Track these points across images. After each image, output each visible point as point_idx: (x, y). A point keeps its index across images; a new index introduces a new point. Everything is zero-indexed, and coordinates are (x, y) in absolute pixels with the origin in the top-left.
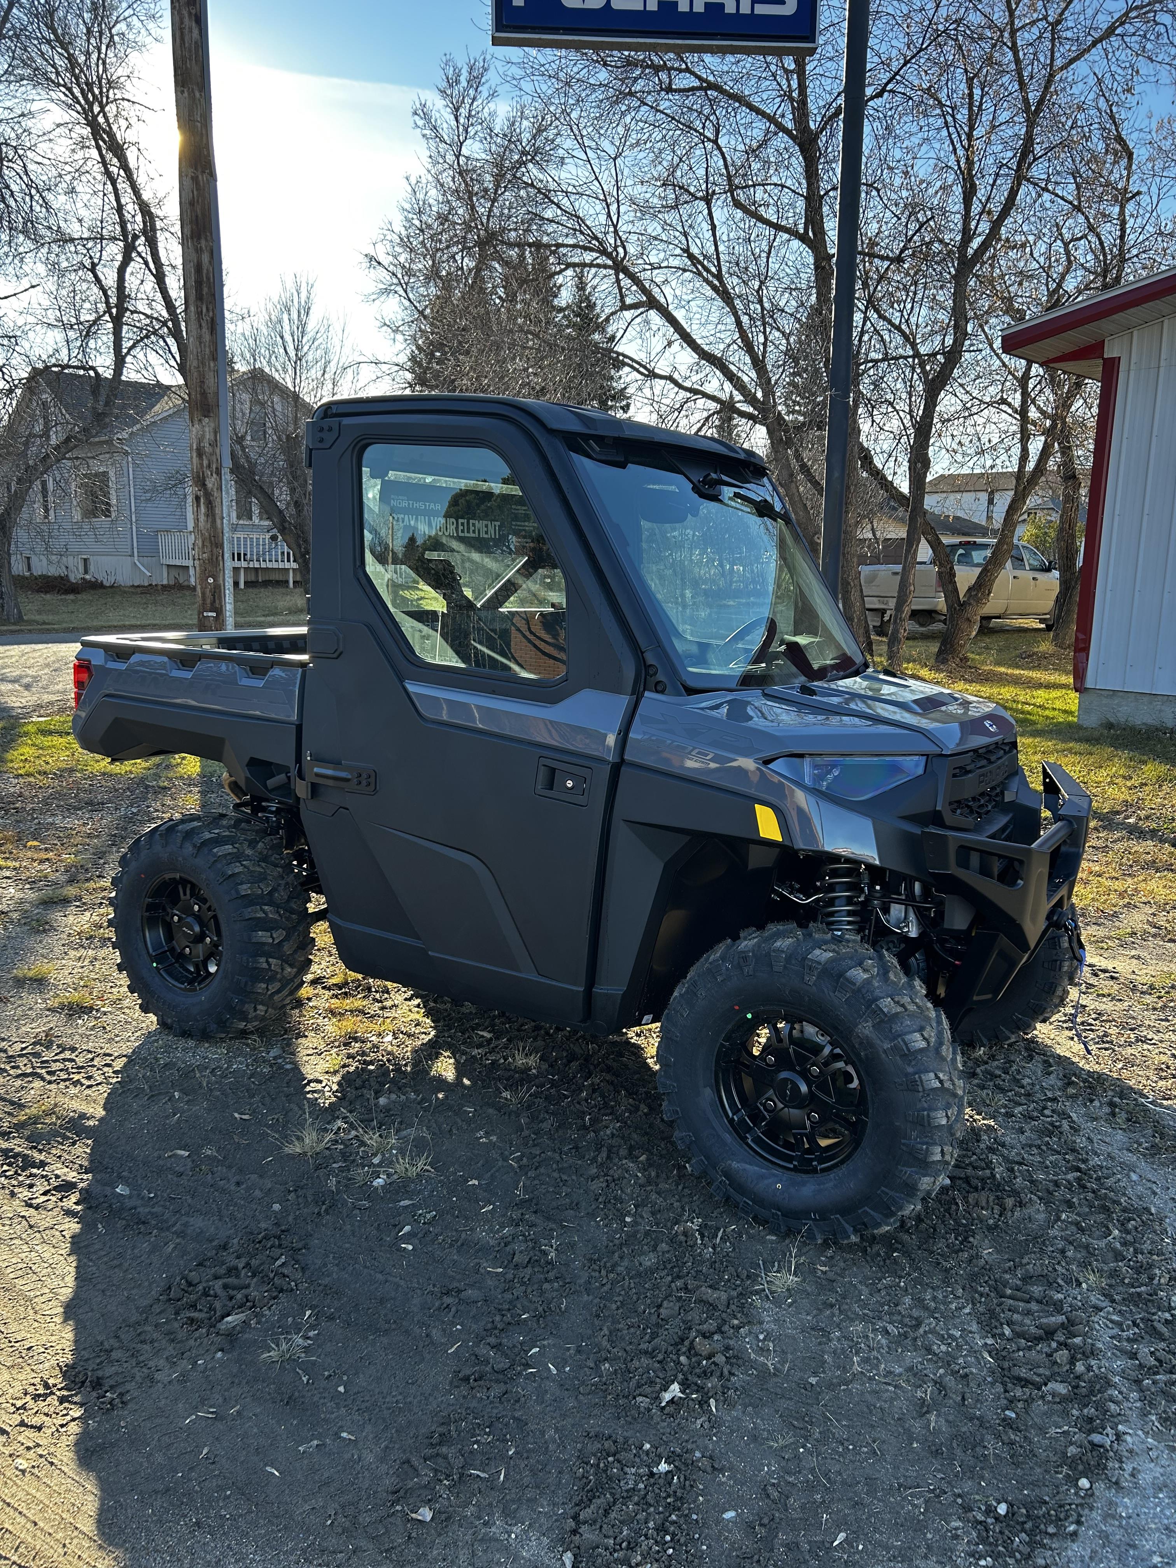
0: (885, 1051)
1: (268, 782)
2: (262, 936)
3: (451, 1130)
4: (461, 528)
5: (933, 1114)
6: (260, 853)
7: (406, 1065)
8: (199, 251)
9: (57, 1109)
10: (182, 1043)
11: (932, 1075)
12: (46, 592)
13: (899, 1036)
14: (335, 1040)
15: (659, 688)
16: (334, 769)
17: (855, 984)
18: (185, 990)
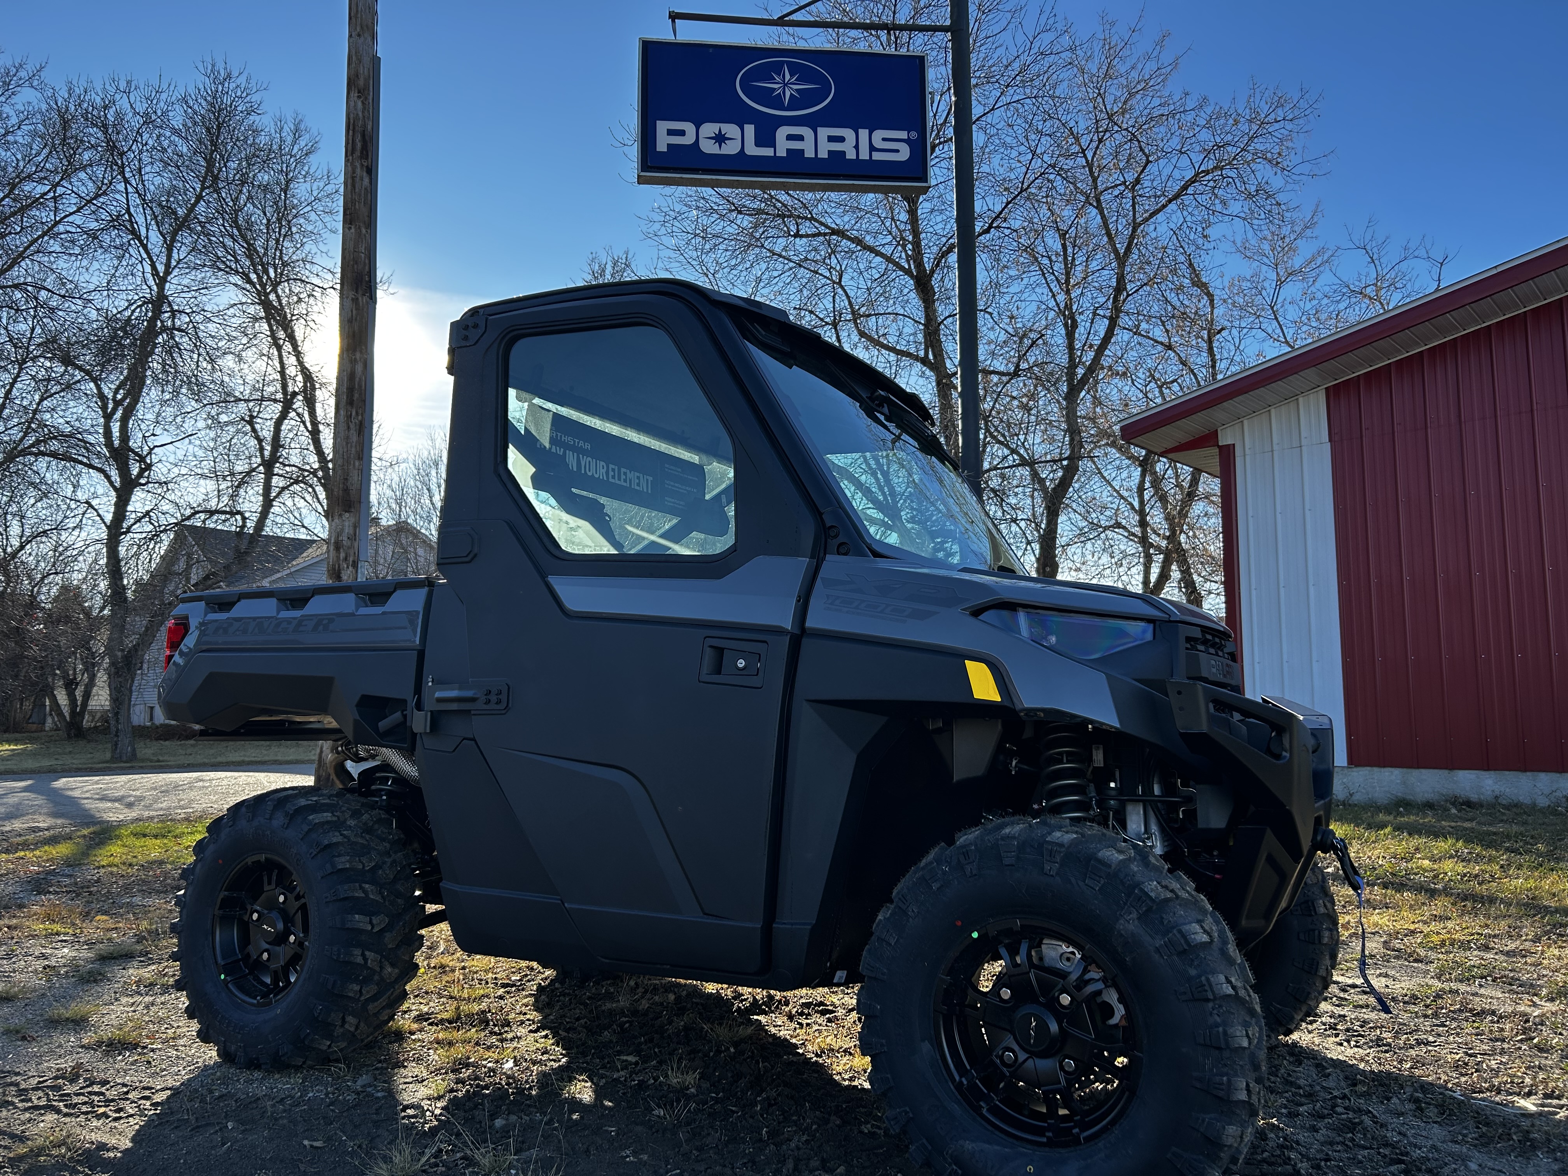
0: (1157, 950)
1: (380, 724)
2: (360, 921)
3: (587, 1151)
4: (611, 473)
5: (1230, 1031)
6: (365, 824)
7: (531, 1088)
8: (353, 362)
9: (69, 1141)
10: (245, 1075)
11: (1222, 978)
12: (166, 740)
13: (1173, 927)
14: (442, 1068)
15: (842, 550)
16: (460, 689)
17: (1110, 866)
18: (259, 1005)
